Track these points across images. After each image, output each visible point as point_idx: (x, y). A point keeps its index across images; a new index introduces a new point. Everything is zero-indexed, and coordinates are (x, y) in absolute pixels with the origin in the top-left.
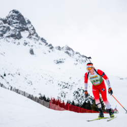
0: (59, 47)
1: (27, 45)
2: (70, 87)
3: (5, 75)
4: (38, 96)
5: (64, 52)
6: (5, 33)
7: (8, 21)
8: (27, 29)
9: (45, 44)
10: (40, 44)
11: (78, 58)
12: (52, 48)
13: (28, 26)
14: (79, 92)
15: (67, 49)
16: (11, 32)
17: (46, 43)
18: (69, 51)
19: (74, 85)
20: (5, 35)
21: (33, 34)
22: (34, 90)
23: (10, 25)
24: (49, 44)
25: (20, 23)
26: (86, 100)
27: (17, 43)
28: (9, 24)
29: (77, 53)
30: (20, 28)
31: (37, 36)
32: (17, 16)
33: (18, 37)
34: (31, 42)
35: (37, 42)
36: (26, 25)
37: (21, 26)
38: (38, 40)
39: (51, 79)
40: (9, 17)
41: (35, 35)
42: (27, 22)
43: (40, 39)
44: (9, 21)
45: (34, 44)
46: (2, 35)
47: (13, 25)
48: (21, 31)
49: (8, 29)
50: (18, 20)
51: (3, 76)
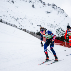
0: (49, 4)
1: (31, 2)
2: (54, 27)
3: (18, 19)
4: (36, 32)
5: (51, 7)
9: (41, 2)
10: (38, 2)
11: (59, 11)
12: (45, 4)
14: (59, 30)
15: (53, 5)
17: (41, 1)
18: (54, 7)
19: (56, 26)
22: (34, 28)
24: (43, 2)
27: (25, 1)
39: (44, 22)
45: (35, 2)
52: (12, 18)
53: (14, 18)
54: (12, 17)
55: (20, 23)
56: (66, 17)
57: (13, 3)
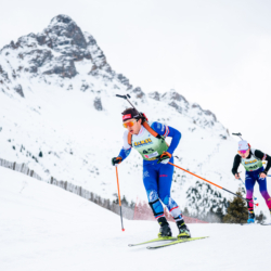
0: (157, 93)
1: (88, 90)
2: (178, 179)
3: (41, 155)
4: (112, 199)
5: (166, 104)
6: (40, 65)
7: (47, 39)
8: (88, 56)
9: (126, 87)
10: (116, 87)
11: (197, 117)
12: (141, 96)
13: (91, 49)
14: (199, 189)
15: (174, 98)
16: (54, 63)
17: (128, 84)
18: (177, 102)
20: (42, 69)
21: (101, 66)
22: (104, 186)
23: (52, 47)
24: (134, 88)
25: (72, 43)
26: (214, 206)
27: (66, 86)
28: (50, 45)
29: (194, 106)
30: (74, 53)
31: (109, 70)
32: (67, 29)
33: (69, 72)
34: (97, 82)
35: (109, 83)
36: (85, 48)
37: (74, 49)
38: (111, 79)
39: (139, 162)
40: (50, 31)
41: (105, 68)
42: (88, 41)
43: (116, 77)
44: (50, 40)
45: (103, 87)
46: (34, 70)
47: (59, 47)
48: (75, 60)
49: (49, 55)
50: (69, 37)
51: (37, 156)
52: (20, 154)
53: (24, 152)
54: (18, 148)
55: (48, 171)
56: (225, 138)
57: (22, 95)
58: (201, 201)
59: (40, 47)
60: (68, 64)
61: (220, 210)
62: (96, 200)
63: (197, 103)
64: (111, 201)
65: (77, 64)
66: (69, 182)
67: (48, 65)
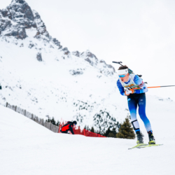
0: (78, 52)
1: (34, 48)
2: (89, 108)
4: (45, 119)
5: (83, 59)
6: (3, 30)
7: (9, 13)
8: (35, 26)
9: (58, 47)
10: (51, 46)
11: (103, 68)
12: (67, 53)
13: (37, 21)
14: (101, 115)
15: (89, 56)
16: (12, 29)
17: (59, 45)
18: (90, 58)
19: (95, 105)
20: (4, 33)
21: (43, 32)
22: (40, 110)
23: (11, 19)
24: (63, 48)
25: (25, 17)
26: (111, 127)
27: (19, 44)
28: (10, 17)
29: (101, 62)
30: (25, 23)
31: (48, 35)
32: (22, 7)
33: (22, 36)
34: (39, 43)
35: (47, 44)
36: (33, 20)
37: (26, 21)
38: (48, 41)
39: (64, 96)
40: (11, 8)
41: (45, 34)
42: (35, 16)
43: (52, 40)
44: (11, 14)
45: (43, 46)
47: (16, 19)
48: (26, 28)
49: (9, 24)
50: (23, 12)
55: (4, 99)
58: (102, 123)
59: (3, 18)
60: (21, 30)
61: (114, 129)
62: (35, 119)
63: (103, 60)
64: (45, 120)
65: (27, 30)
66: (18, 106)
67: (8, 30)
